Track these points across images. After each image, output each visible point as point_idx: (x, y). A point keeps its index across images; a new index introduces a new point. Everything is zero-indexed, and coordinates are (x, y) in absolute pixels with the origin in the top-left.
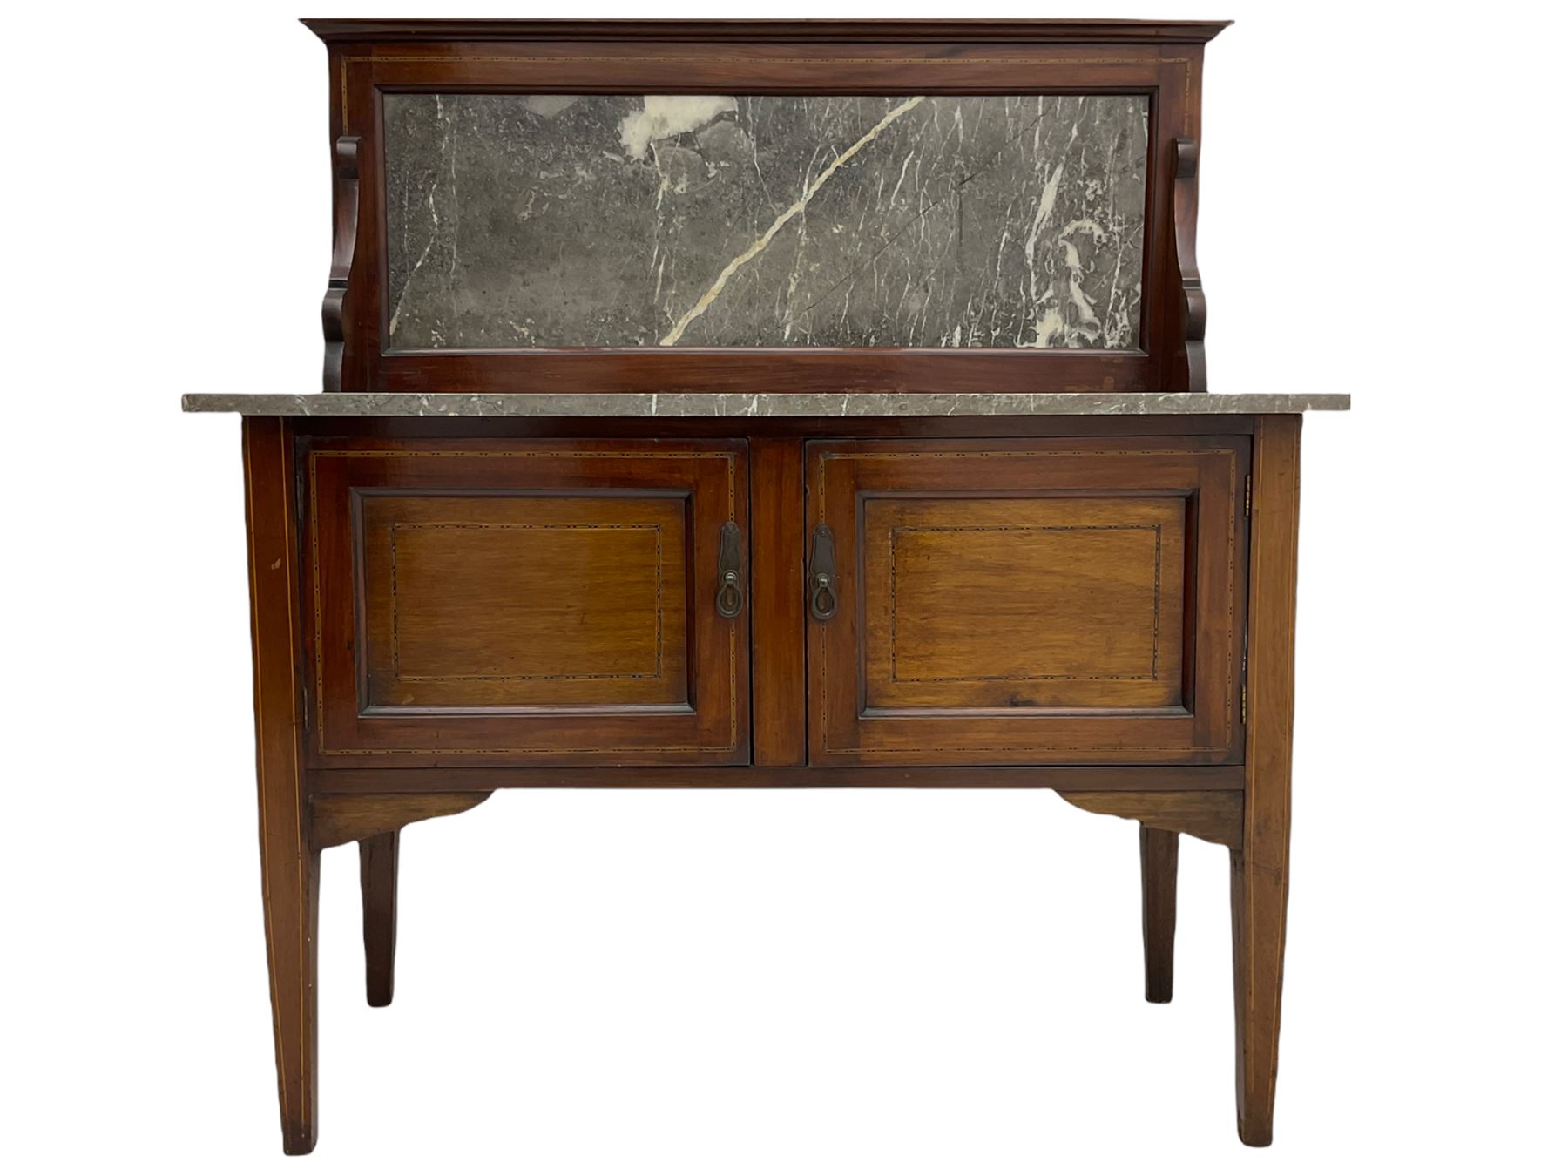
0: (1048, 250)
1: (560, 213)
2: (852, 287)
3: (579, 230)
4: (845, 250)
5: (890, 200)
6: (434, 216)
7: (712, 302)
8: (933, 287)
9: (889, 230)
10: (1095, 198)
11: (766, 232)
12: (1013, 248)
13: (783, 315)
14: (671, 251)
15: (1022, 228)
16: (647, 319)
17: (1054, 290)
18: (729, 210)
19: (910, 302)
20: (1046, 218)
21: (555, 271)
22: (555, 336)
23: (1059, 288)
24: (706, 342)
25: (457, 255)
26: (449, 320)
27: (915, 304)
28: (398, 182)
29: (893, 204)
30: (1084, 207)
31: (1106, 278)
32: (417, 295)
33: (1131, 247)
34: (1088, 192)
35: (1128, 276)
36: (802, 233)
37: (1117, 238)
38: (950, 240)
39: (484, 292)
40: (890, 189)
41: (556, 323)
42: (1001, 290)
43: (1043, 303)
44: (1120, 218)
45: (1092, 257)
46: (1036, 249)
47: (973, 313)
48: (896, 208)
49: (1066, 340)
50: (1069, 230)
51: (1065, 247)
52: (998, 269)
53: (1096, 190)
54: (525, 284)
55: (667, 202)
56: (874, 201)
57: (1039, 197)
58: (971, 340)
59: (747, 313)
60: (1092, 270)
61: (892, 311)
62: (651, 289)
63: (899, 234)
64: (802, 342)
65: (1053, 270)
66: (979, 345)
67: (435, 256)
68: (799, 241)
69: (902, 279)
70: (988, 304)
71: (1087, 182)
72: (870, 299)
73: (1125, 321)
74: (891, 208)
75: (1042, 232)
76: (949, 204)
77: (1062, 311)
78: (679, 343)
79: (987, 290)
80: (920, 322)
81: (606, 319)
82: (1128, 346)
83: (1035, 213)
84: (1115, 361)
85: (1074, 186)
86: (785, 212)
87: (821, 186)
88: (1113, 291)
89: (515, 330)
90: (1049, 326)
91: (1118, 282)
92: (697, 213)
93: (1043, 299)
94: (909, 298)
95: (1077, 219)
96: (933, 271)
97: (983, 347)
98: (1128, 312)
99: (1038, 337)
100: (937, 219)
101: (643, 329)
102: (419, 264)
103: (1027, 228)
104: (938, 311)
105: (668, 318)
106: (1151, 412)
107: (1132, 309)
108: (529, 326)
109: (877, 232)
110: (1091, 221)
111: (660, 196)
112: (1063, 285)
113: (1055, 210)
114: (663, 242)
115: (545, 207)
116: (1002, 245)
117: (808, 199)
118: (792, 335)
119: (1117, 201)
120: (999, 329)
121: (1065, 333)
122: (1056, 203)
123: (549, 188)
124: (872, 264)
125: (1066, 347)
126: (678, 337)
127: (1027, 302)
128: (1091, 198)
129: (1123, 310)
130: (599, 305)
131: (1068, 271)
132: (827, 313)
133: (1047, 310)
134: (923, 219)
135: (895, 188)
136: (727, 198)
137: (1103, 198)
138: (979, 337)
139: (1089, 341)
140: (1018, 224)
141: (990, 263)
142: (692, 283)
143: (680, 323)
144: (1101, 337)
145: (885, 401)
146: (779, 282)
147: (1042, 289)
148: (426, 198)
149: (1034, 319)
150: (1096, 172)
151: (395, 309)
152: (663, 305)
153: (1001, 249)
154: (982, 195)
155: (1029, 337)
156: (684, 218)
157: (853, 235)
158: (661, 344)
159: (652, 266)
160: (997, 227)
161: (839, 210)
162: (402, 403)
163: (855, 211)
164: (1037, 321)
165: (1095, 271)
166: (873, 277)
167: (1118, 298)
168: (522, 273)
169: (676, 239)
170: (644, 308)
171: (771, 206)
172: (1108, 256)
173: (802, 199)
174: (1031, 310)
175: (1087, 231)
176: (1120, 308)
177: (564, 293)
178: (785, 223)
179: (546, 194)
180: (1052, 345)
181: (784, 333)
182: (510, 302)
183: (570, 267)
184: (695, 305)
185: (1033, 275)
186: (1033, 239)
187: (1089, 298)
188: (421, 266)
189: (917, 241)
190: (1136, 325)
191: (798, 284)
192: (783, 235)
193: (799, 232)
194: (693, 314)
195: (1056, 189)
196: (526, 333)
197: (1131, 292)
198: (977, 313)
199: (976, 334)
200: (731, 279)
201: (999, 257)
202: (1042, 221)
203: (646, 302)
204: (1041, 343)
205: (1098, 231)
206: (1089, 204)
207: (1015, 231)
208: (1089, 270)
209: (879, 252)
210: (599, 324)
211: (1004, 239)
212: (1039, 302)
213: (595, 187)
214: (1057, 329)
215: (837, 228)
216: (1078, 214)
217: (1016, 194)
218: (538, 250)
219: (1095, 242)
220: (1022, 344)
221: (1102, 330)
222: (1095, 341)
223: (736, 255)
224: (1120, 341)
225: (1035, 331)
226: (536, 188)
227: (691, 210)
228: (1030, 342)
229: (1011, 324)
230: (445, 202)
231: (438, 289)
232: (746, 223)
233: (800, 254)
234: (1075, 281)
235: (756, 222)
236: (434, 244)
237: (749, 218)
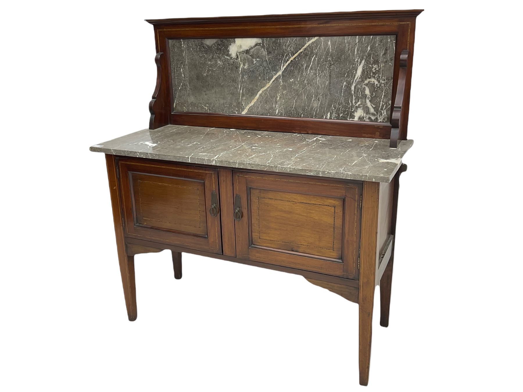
0: (359, 88)
1: (214, 74)
2: (296, 99)
3: (219, 79)
4: (294, 87)
5: (307, 71)
6: (183, 75)
7: (256, 102)
8: (321, 100)
9: (307, 81)
10: (376, 71)
11: (270, 81)
12: (347, 88)
13: (276, 106)
14: (244, 86)
15: (350, 81)
16: (238, 106)
17: (361, 102)
18: (260, 74)
19: (314, 104)
20: (358, 78)
21: (213, 91)
22: (214, 110)
23: (362, 101)
24: (254, 113)
25: (189, 86)
26: (188, 104)
27: (316, 104)
28: (173, 65)
29: (308, 72)
30: (371, 74)
31: (379, 98)
32: (180, 97)
33: (388, 88)
34: (373, 69)
35: (386, 98)
36: (281, 81)
37: (383, 85)
38: (327, 84)
39: (196, 97)
40: (308, 68)
41: (214, 106)
42: (343, 101)
43: (357, 106)
44: (384, 78)
45: (374, 91)
46: (355, 88)
47: (334, 108)
48: (309, 74)
49: (365, 119)
50: (366, 82)
51: (365, 87)
52: (342, 94)
53: (376, 68)
54: (206, 95)
55: (243, 71)
56: (302, 71)
57: (356, 70)
58: (333, 117)
59: (265, 105)
60: (374, 96)
61: (308, 106)
62: (239, 97)
63: (310, 82)
64: (281, 115)
65: (361, 95)
66: (336, 119)
67: (183, 86)
68: (280, 83)
69: (311, 96)
70: (339, 106)
71: (373, 66)
72: (301, 103)
73: (385, 113)
74: (308, 74)
75: (357, 82)
76: (326, 73)
77: (363, 109)
78: (246, 114)
79: (338, 101)
80: (317, 111)
81: (227, 106)
82: (386, 122)
83: (355, 76)
84: (380, 127)
85: (368, 67)
86: (276, 75)
87: (287, 66)
88: (381, 103)
89: (204, 108)
90: (359, 113)
91: (383, 100)
92: (251, 75)
93: (357, 105)
94: (314, 103)
95: (369, 78)
96: (321, 94)
97: (337, 119)
98: (386, 110)
99: (355, 117)
100: (322, 77)
101: (237, 109)
102: (180, 88)
103: (352, 81)
104: (323, 107)
105: (243, 106)
107: (388, 109)
108: (207, 107)
109: (304, 81)
110: (374, 79)
111: (240, 69)
112: (364, 100)
113: (362, 75)
114: (241, 83)
115: (210, 72)
116: (344, 86)
117: (283, 70)
118: (278, 113)
119: (383, 72)
120: (342, 114)
121: (364, 116)
122: (362, 73)
123: (211, 67)
124: (302, 92)
125: (365, 121)
126: (246, 112)
127: (352, 105)
128: (374, 71)
129: (384, 109)
130: (225, 101)
131: (366, 96)
132: (289, 106)
133: (358, 108)
134: (318, 78)
135: (309, 67)
136: (259, 70)
137: (379, 71)
138: (336, 116)
139: (372, 119)
140: (349, 79)
141: (339, 92)
142: (250, 96)
143: (247, 108)
144: (377, 118)
145: (248, 164)
146: (275, 96)
147: (357, 101)
148: (181, 69)
149: (354, 111)
150: (376, 62)
151: (175, 100)
152: (242, 102)
153: (343, 88)
154: (337, 70)
155: (352, 117)
156: (247, 76)
157: (296, 82)
158: (242, 114)
159: (239, 90)
160: (342, 80)
161: (292, 74)
163: (297, 75)
164: (355, 112)
165: (375, 96)
166: (302, 96)
167: (383, 105)
168: (205, 91)
169: (245, 82)
170: (237, 103)
171: (272, 73)
172: (380, 91)
173: (281, 71)
174: (353, 108)
175: (372, 83)
176: (383, 109)
177: (216, 98)
178: (276, 78)
179: (210, 69)
180: (360, 120)
181: (276, 112)
182: (202, 100)
183: (217, 90)
184: (251, 103)
185: (354, 97)
186: (354, 85)
187: (373, 105)
188: (180, 89)
189: (316, 85)
190: (389, 115)
191: (280, 97)
192: (275, 82)
193: (280, 81)
194: (250, 105)
195: (362, 68)
196: (207, 109)
197: (388, 104)
198: (335, 108)
199: (335, 115)
200: (261, 95)
201: (343, 90)
202: (357, 79)
203: (237, 101)
204: (356, 119)
205: (376, 82)
206: (374, 73)
207: (348, 82)
208: (373, 95)
209: (304, 88)
210: (225, 107)
211: (344, 85)
212: (356, 106)
213: (223, 67)
214: (361, 115)
215: (291, 80)
216: (370, 76)
217: (349, 70)
218: (209, 85)
219: (375, 86)
220: (350, 119)
221: (377, 116)
222: (374, 119)
223: (262, 88)
224: (383, 120)
225: (354, 115)
226: (208, 67)
227: (249, 74)
228: (352, 118)
229: (346, 112)
230: (185, 70)
231: (184, 95)
232: (264, 78)
233: (281, 88)
234: (368, 99)
235: (267, 78)
236: (183, 83)
237: (265, 76)
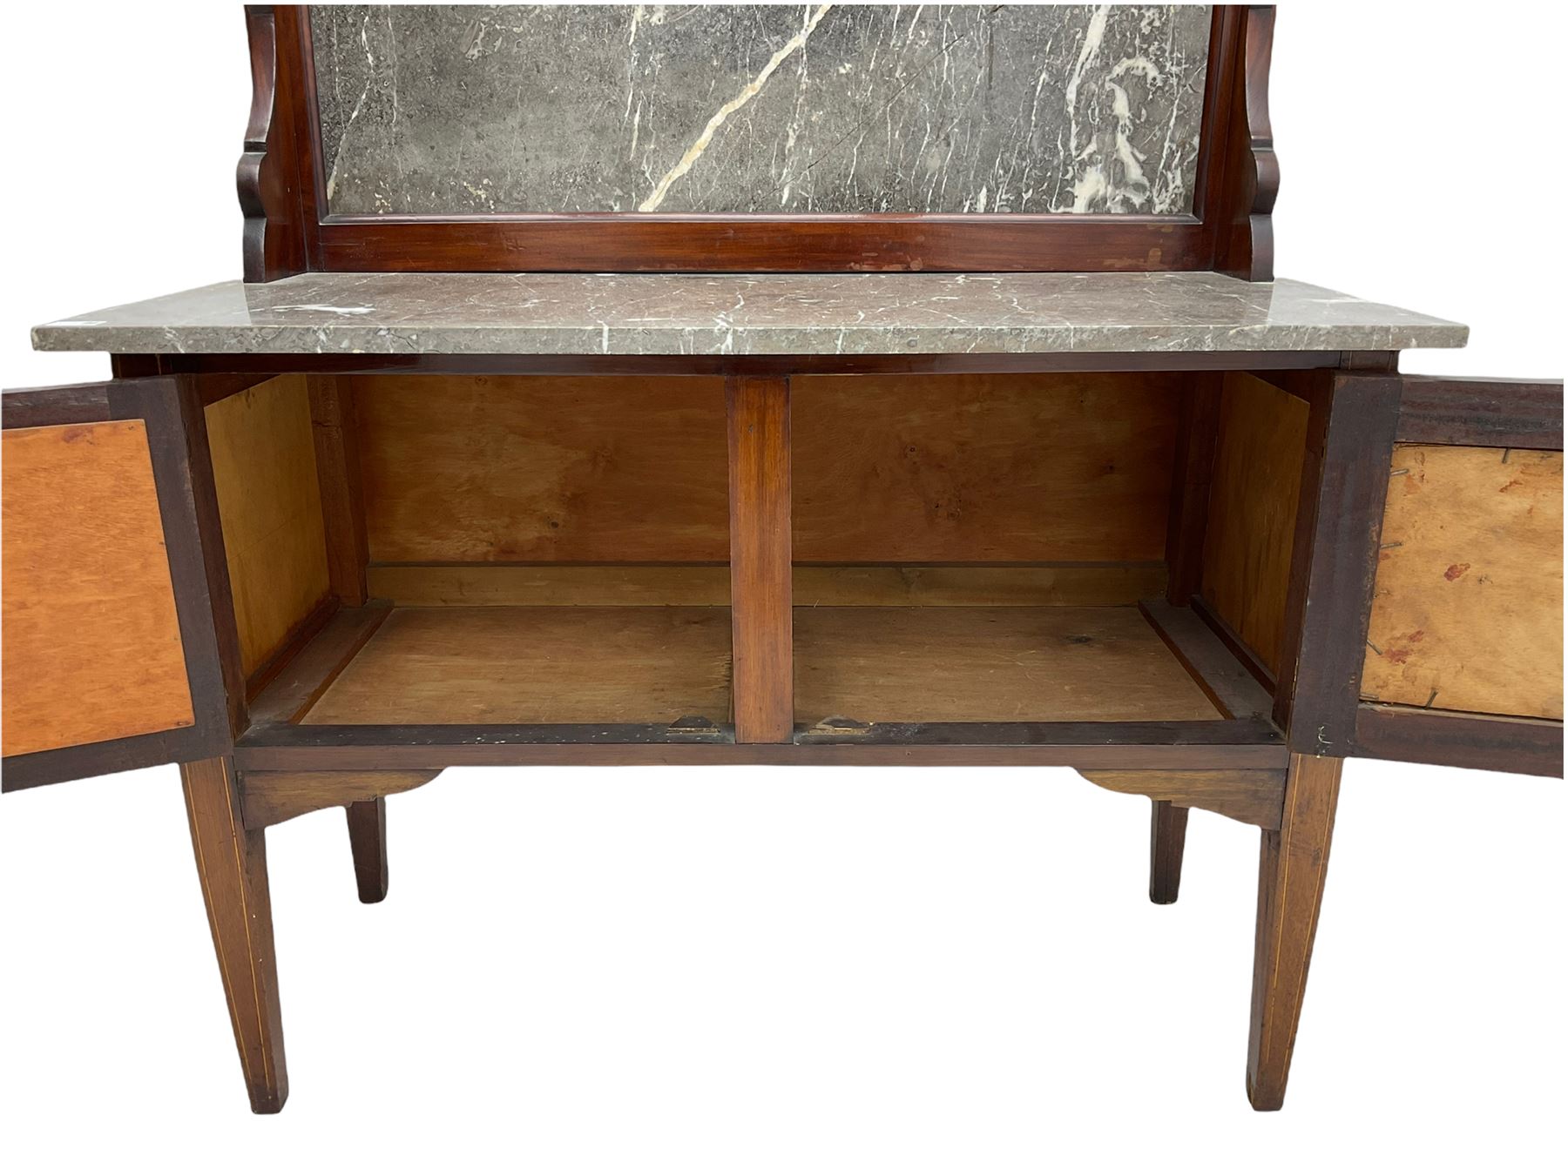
0: (1093, 95)
1: (515, 49)
2: (861, 140)
3: (538, 72)
4: (853, 95)
5: (907, 33)
6: (369, 55)
7: (698, 159)
8: (956, 140)
9: (905, 69)
10: (1151, 30)
11: (760, 72)
12: (1052, 92)
13: (780, 175)
14: (648, 97)
15: (1063, 67)
16: (622, 180)
17: (1097, 143)
18: (715, 47)
19: (929, 158)
20: (1092, 56)
21: (512, 122)
22: (517, 200)
23: (1104, 142)
24: (691, 207)
25: (398, 101)
26: (394, 181)
27: (935, 160)
28: (324, 14)
29: (910, 37)
30: (1137, 42)
31: (1160, 129)
32: (355, 151)
33: (1191, 91)
34: (1143, 24)
35: (1184, 127)
36: (802, 74)
37: (1174, 81)
38: (978, 82)
39: (432, 148)
40: (908, 19)
41: (517, 184)
42: (1035, 144)
43: (1084, 159)
44: (1179, 56)
45: (1145, 103)
46: (1079, 94)
47: (1001, 172)
48: (914, 42)
49: (1108, 204)
50: (1118, 70)
51: (1113, 90)
52: (1033, 118)
53: (1154, 20)
54: (479, 137)
55: (643, 36)
56: (888, 34)
57: (1085, 29)
58: (998, 204)
59: (739, 172)
60: (1142, 120)
61: (908, 168)
62: (626, 143)
63: (918, 72)
64: (803, 207)
65: (1098, 119)
66: (1008, 210)
67: (373, 105)
68: (799, 83)
69: (920, 130)
70: (1019, 161)
71: (1142, 11)
72: (882, 155)
73: (1178, 182)
74: (908, 42)
75: (1086, 70)
76: (978, 38)
77: (1105, 169)
78: (660, 209)
79: (1019, 144)
80: (939, 183)
81: (575, 180)
82: (1179, 211)
83: (1079, 48)
84: (1163, 230)
85: (1127, 15)
86: (783, 48)
87: (825, 14)
88: (1167, 144)
89: (471, 194)
90: (1090, 186)
91: (1173, 133)
92: (677, 50)
93: (1085, 155)
94: (927, 153)
95: (1129, 57)
96: (956, 121)
97: (1011, 213)
98: (1182, 170)
99: (1076, 199)
100: (963, 56)
101: (618, 192)
102: (355, 114)
103: (1069, 67)
104: (961, 169)
105: (646, 178)
106: (1219, 349)
107: (1187, 166)
108: (486, 188)
109: (891, 72)
110: (1145, 59)
111: (633, 29)
112: (1108, 138)
113: (1103, 45)
114: (639, 85)
115: (498, 43)
116: (1039, 88)
117: (810, 30)
118: (792, 199)
119: (1176, 35)
120: (1031, 191)
121: (1108, 195)
122: (1105, 36)
123: (502, 19)
124: (884, 112)
125: (1108, 212)
126: (660, 200)
127: (1066, 158)
128: (1146, 30)
129: (1176, 168)
130: (566, 163)
131: (1116, 120)
132: (832, 172)
133: (1088, 167)
134: (947, 58)
135: (913, 17)
136: (713, 30)
137: (1161, 31)
138: (1008, 200)
139: (1135, 205)
140: (1059, 62)
141: (1024, 111)
142: (674, 136)
143: (661, 184)
144: (1150, 201)
145: (889, 335)
146: (776, 135)
147: (1084, 142)
148: (358, 33)
149: (1073, 178)
151: (332, 168)
152: (641, 163)
153: (1037, 94)
154: (1017, 26)
155: (1065, 200)
156: (662, 55)
157: (863, 75)
158: (640, 210)
159: (626, 115)
160: (1033, 66)
161: (847, 44)
162: (294, 337)
163: (865, 47)
164: (1076, 180)
165: (1147, 120)
166: (886, 128)
167: (1172, 154)
168: (475, 124)
169: (653, 81)
170: (617, 166)
171: (766, 40)
172: (1162, 102)
173: (803, 31)
174: (1070, 168)
175: (1139, 72)
176: (1173, 165)
177: (525, 149)
178: (783, 61)
179: (498, 27)
180: (1092, 210)
181: (781, 197)
182: (463, 159)
183: (531, 116)
184: (677, 164)
185: (1074, 126)
186: (1076, 81)
187: (1138, 154)
188: (357, 117)
189: (938, 84)
190: (1190, 186)
191: (798, 137)
192: (780, 76)
193: (799, 73)
194: (675, 174)
195: (1106, 19)
196: (483, 196)
197: (1188, 146)
198: (1006, 172)
199: (1004, 197)
200: (719, 131)
201: (1035, 103)
202: (1087, 59)
203: (621, 158)
204: (1080, 207)
205: (1152, 72)
206: (1145, 39)
207: (1054, 71)
208: (1139, 119)
209: (893, 98)
210: (566, 186)
211: (1041, 82)
212: (1079, 158)
213: (555, 17)
214: (1098, 191)
215: (845, 67)
216: (1130, 50)
217: (1058, 25)
218: (491, 96)
219: (1148, 86)
220: (1057, 209)
221: (1151, 192)
222: (1142, 205)
223: (724, 101)
224: (1170, 205)
225: (1073, 194)
226: (486, 19)
227: (670, 45)
228: (1067, 206)
229: (1046, 184)
230: (381, 38)
231: (378, 144)
232: (736, 61)
233: (800, 100)
234: (1123, 132)
235: (748, 60)
236: (371, 89)
237: (739, 55)
